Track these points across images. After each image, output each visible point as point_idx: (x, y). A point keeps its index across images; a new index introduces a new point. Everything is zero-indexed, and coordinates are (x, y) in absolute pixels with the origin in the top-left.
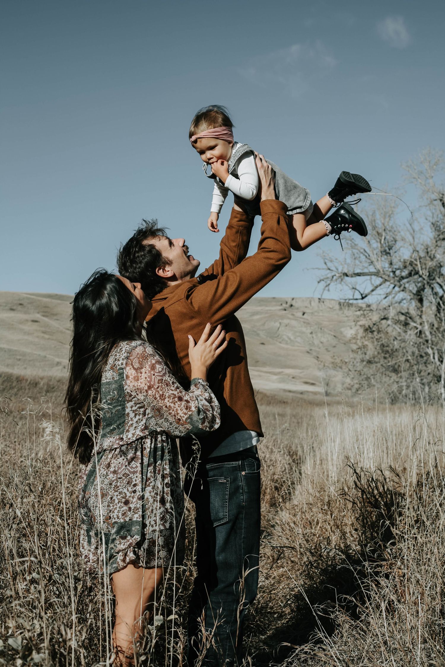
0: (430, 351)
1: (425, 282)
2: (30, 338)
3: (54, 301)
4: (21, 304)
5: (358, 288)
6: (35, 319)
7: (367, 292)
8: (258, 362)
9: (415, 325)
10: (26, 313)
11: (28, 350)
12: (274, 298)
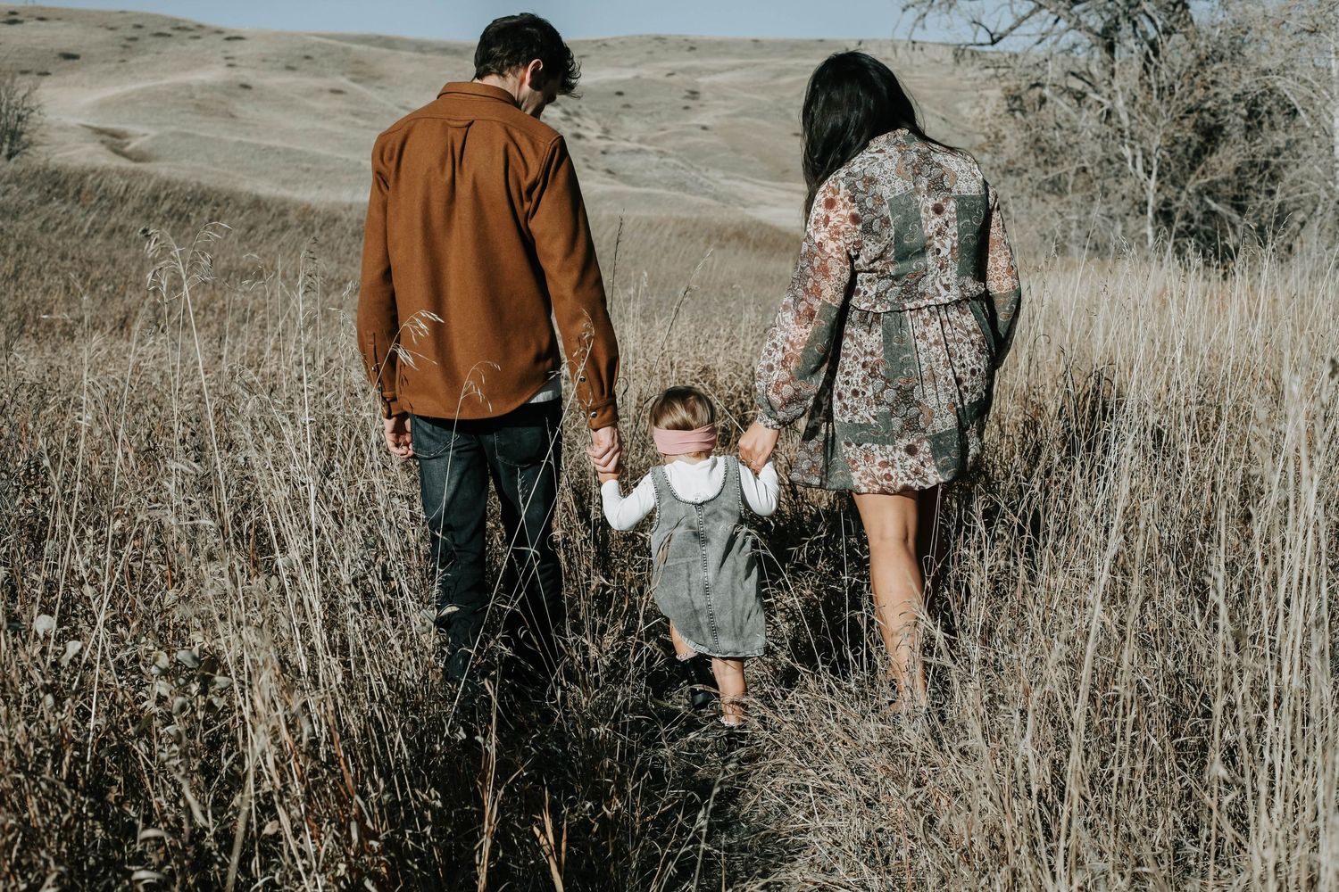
0: (1127, 152)
1: (1120, 11)
2: (329, 127)
3: (374, 49)
4: (307, 57)
5: (984, 23)
6: (337, 88)
7: (1001, 30)
8: (787, 171)
9: (1098, 97)
10: (318, 75)
11: (323, 151)
12: (821, 41)
